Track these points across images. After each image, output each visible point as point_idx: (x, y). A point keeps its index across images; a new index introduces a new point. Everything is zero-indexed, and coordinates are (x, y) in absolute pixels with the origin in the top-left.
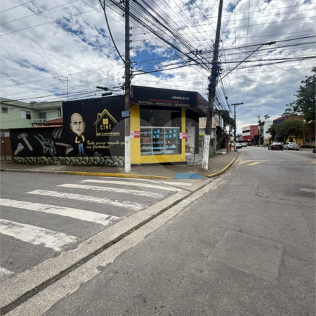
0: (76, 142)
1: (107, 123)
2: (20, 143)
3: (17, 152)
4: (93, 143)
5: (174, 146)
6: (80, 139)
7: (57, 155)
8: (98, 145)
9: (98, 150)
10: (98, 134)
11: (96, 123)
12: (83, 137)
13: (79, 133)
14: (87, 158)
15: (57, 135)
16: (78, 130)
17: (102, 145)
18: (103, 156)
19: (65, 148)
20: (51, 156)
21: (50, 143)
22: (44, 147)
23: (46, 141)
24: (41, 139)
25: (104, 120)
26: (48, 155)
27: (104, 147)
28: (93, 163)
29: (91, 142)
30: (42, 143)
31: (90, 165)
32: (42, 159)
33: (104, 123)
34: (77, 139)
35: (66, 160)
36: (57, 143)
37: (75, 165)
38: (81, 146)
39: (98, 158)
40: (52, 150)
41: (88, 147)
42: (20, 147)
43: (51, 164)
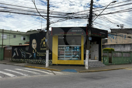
0: (33, 52)
1: (45, 44)
2: (15, 53)
3: (13, 56)
4: (39, 53)
5: (77, 56)
6: (35, 51)
7: (26, 59)
8: (41, 54)
9: (41, 56)
10: (41, 49)
11: (41, 44)
12: (36, 50)
13: (34, 48)
14: (36, 60)
15: (27, 49)
16: (34, 47)
17: (42, 54)
18: (42, 59)
19: (29, 55)
20: (24, 59)
21: (24, 52)
22: (22, 54)
23: (23, 52)
24: (21, 51)
25: (44, 42)
26: (23, 58)
27: (43, 55)
28: (39, 63)
29: (38, 53)
30: (22, 53)
31: (37, 64)
32: (21, 60)
33: (44, 44)
34: (33, 51)
35: (29, 61)
36: (27, 53)
37: (32, 63)
38: (35, 54)
39: (40, 60)
40: (25, 56)
41: (37, 55)
42: (15, 54)
43: (24, 62)
